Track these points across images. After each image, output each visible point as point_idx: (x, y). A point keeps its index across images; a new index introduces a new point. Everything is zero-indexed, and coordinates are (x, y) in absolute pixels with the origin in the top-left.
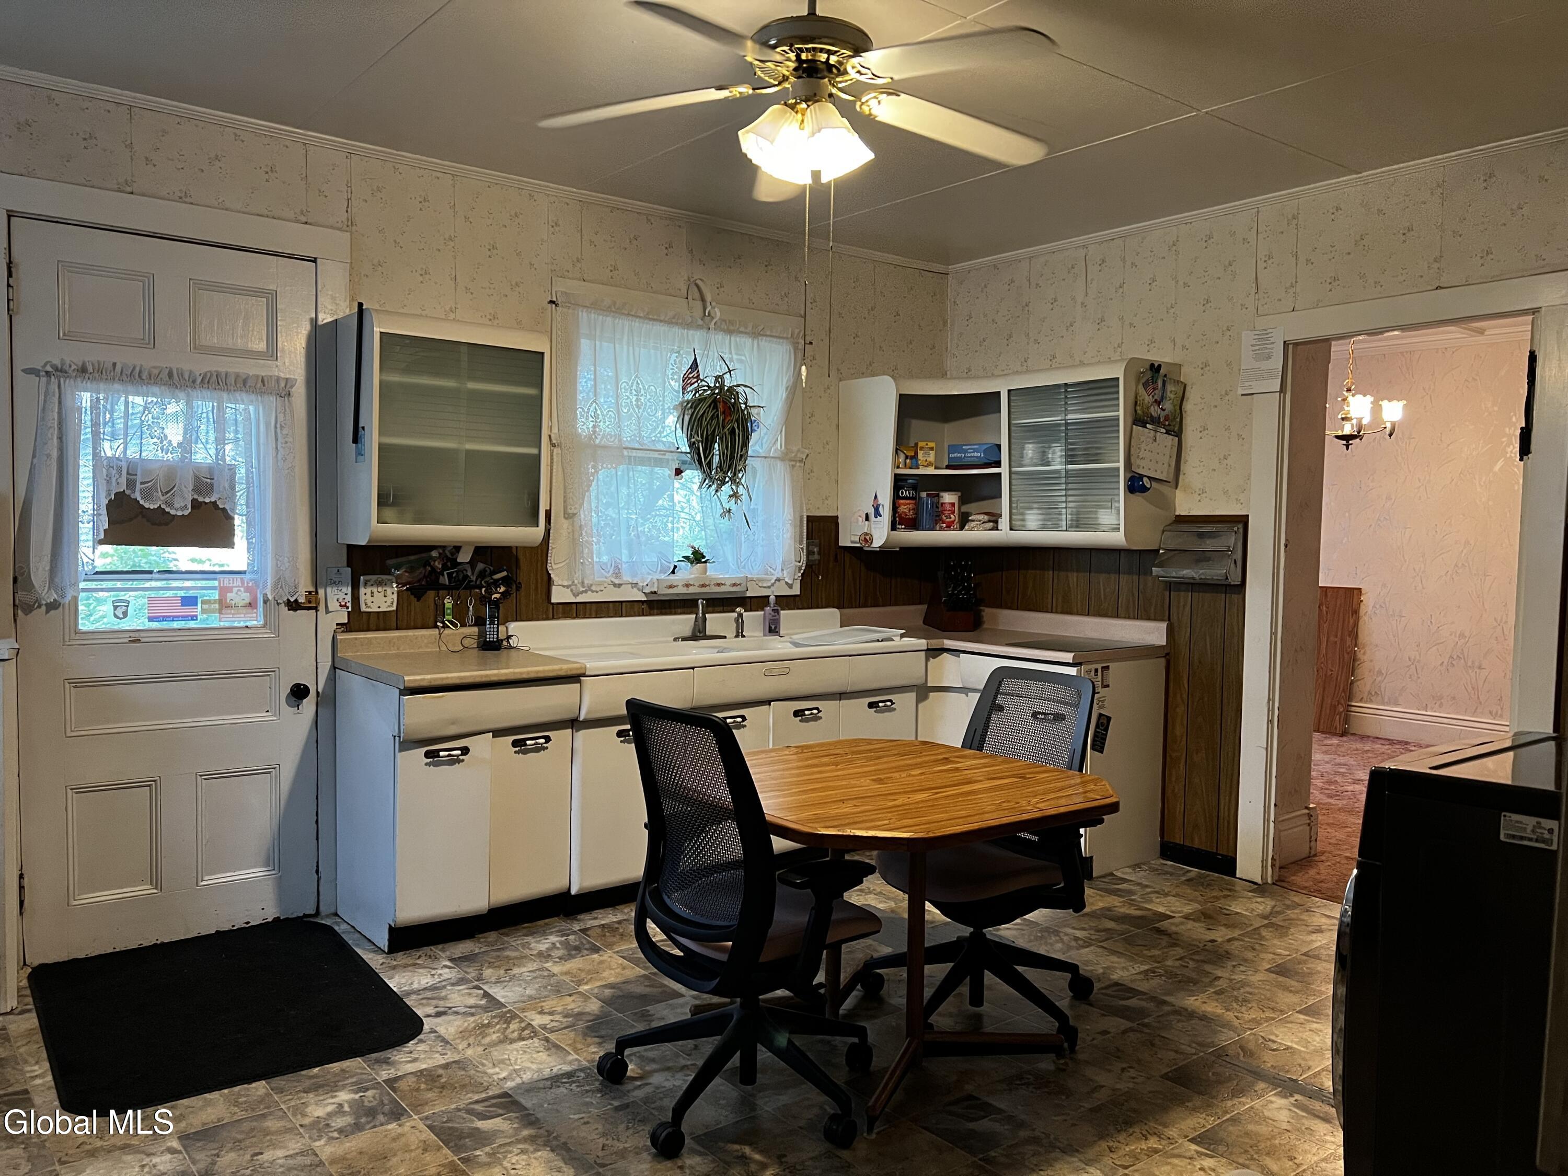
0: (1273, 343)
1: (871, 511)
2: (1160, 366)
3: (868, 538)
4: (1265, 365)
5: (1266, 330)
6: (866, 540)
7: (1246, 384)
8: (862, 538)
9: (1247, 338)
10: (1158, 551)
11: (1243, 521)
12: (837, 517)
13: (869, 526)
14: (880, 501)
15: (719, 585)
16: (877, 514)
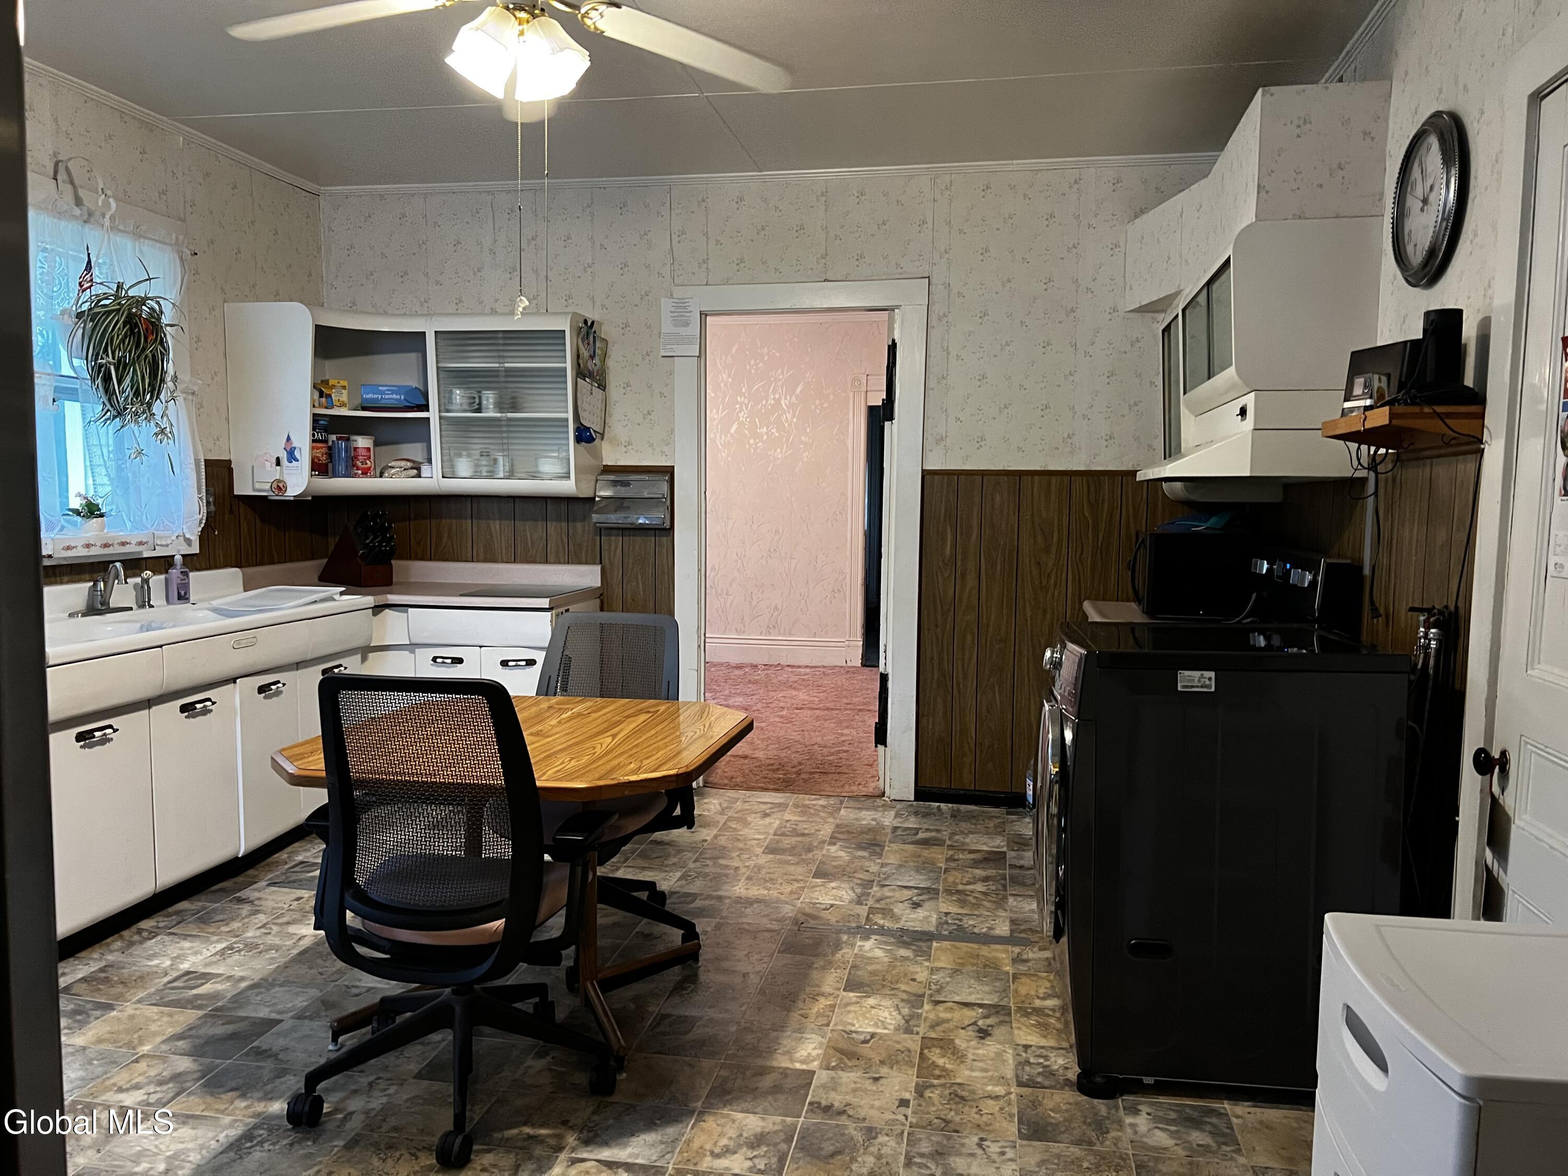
0: (690, 312)
1: (284, 456)
2: (593, 323)
3: (281, 485)
4: (683, 331)
5: (683, 299)
6: (279, 488)
7: (668, 347)
8: (275, 485)
9: (666, 305)
10: (594, 498)
11: (669, 472)
12: (230, 461)
13: (281, 473)
14: (295, 443)
15: (123, 544)
16: (292, 457)
